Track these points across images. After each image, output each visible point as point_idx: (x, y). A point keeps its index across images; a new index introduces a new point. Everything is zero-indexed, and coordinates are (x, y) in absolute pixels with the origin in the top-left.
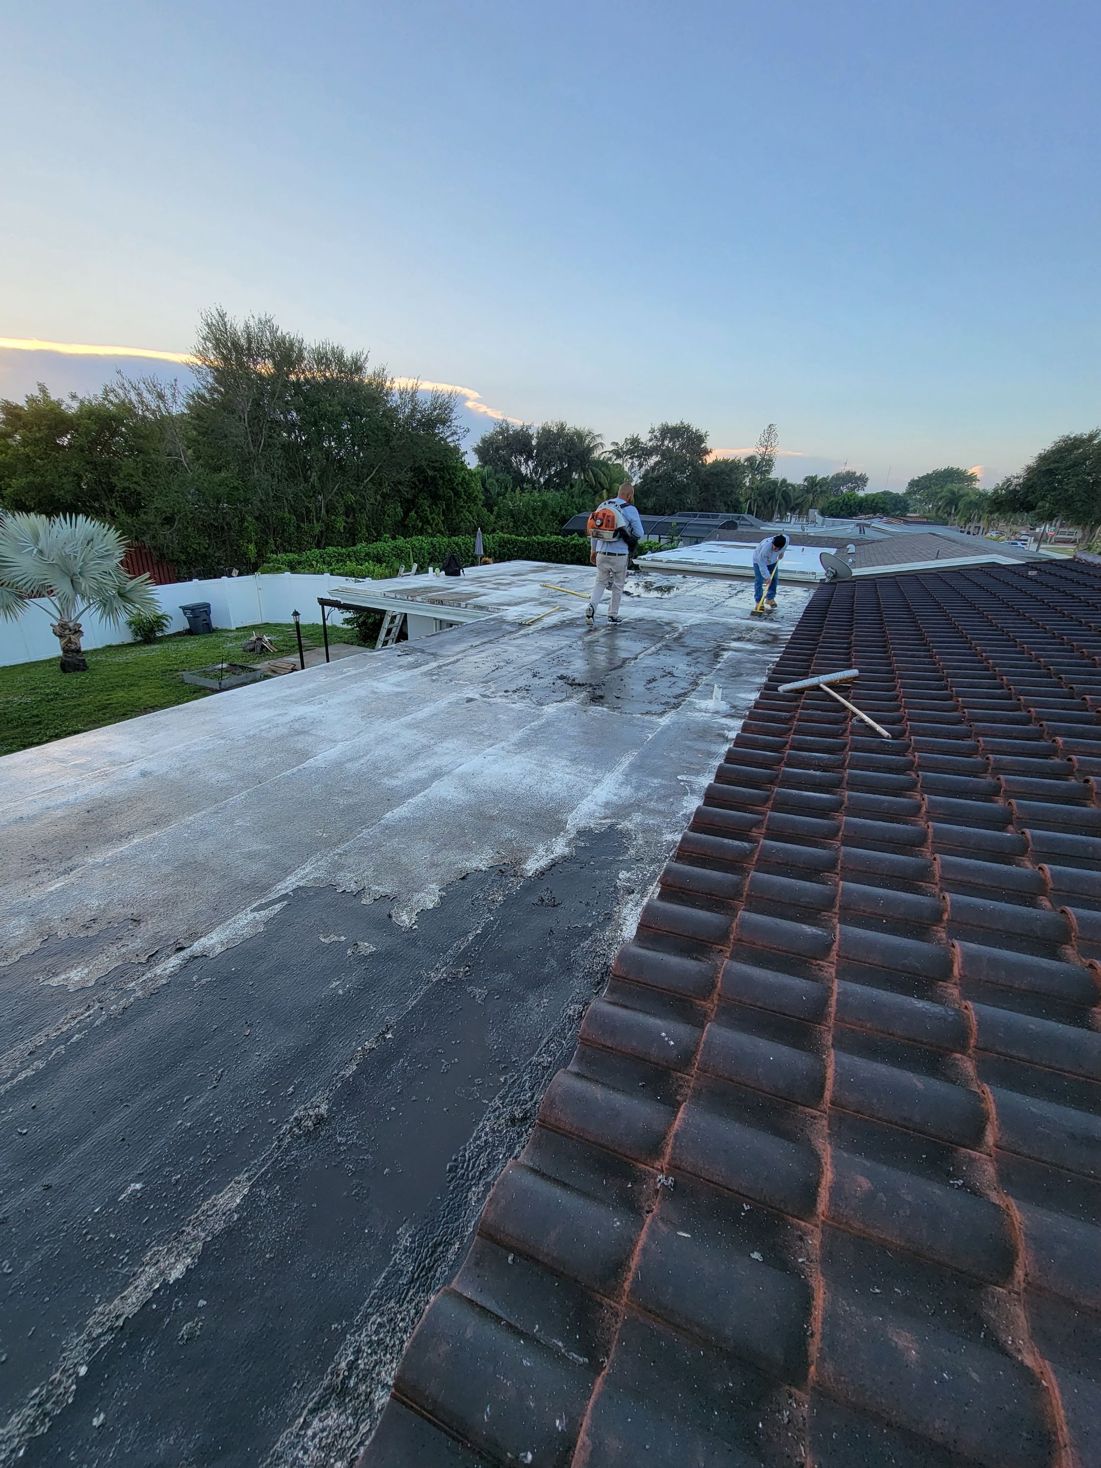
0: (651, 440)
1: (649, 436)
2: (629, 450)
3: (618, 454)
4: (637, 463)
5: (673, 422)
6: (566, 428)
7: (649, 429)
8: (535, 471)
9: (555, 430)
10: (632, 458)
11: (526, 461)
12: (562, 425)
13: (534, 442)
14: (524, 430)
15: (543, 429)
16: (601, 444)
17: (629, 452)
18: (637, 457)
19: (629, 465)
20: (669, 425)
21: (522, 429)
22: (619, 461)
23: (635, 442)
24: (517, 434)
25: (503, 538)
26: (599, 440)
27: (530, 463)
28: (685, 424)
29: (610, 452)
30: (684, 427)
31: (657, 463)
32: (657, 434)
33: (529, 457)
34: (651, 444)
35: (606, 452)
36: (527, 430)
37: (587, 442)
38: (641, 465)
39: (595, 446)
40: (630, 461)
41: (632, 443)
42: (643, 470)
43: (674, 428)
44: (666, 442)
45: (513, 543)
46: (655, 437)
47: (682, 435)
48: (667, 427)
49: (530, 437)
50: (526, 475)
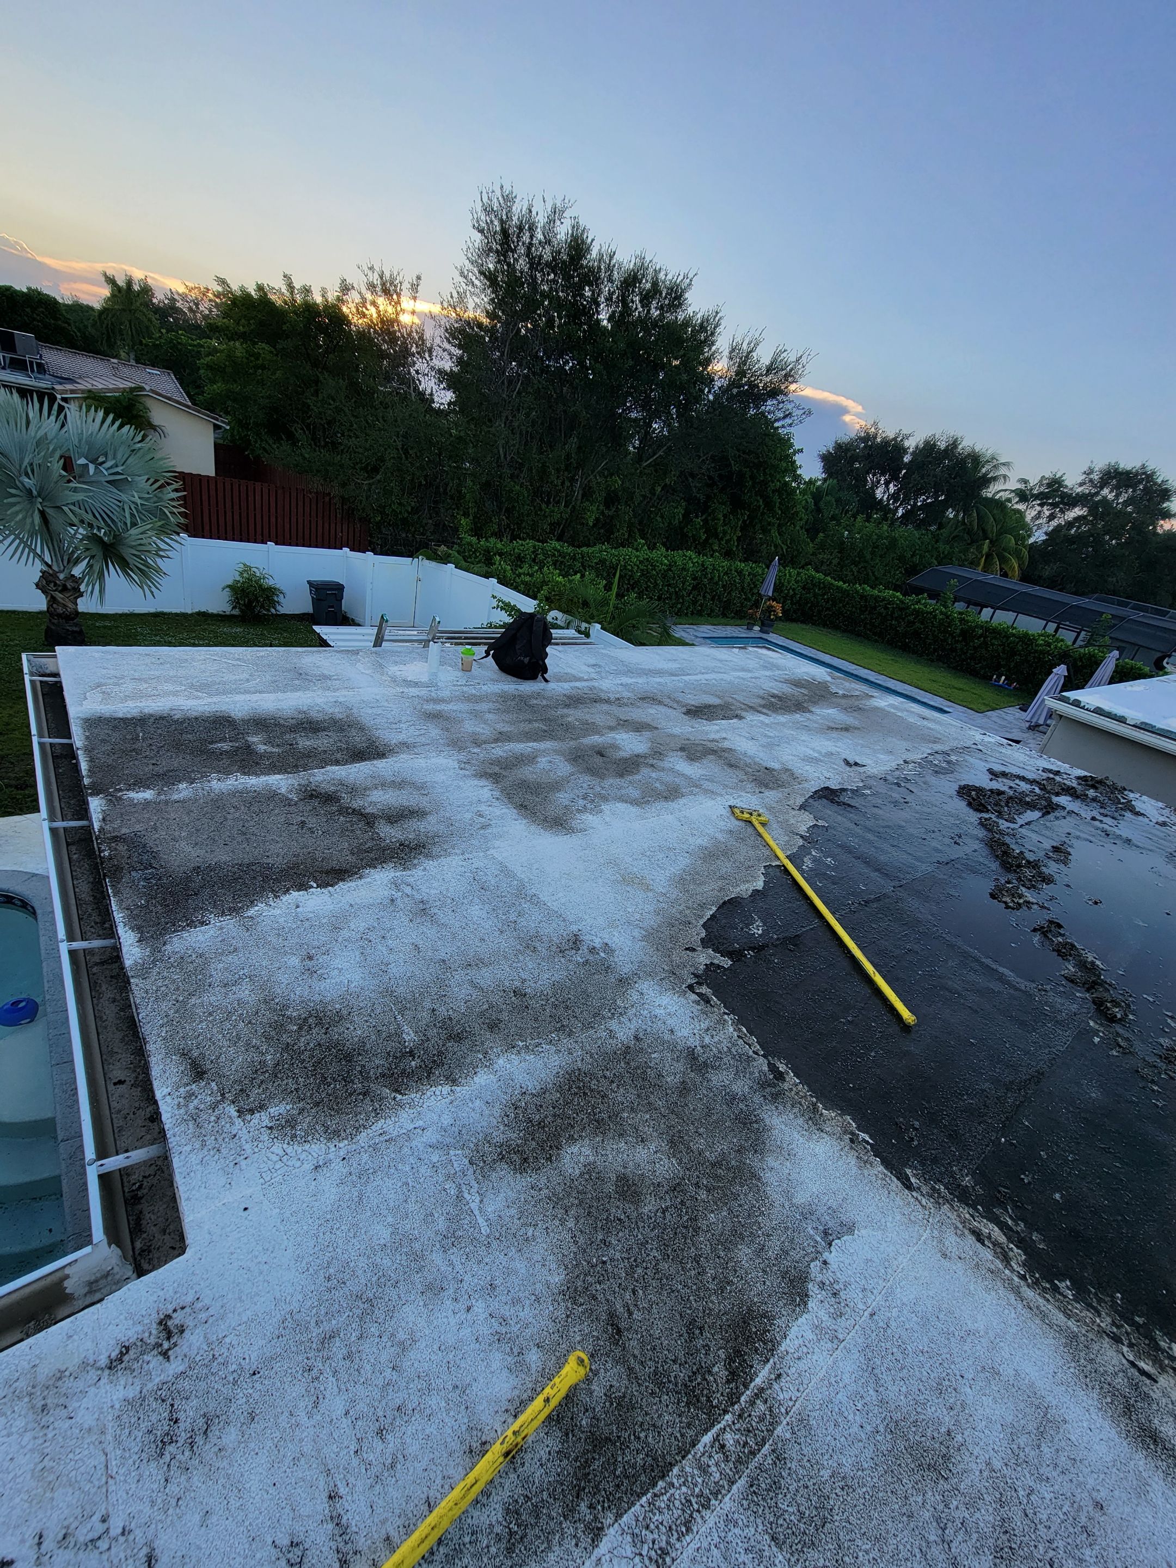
0: (1081, 485)
1: (1081, 478)
2: (1041, 493)
3: (1023, 496)
4: (1047, 513)
5: (1128, 463)
6: (960, 447)
7: (1085, 469)
8: (895, 497)
9: (942, 445)
11: (887, 484)
12: (956, 440)
13: (907, 459)
14: (899, 440)
15: (927, 443)
16: (1005, 477)
17: (1041, 496)
18: (1051, 504)
19: (1034, 513)
20: (1122, 466)
21: (895, 439)
22: (1021, 507)
23: (1055, 484)
24: (886, 443)
25: (814, 578)
26: (1003, 471)
27: (891, 485)
29: (1012, 491)
30: (1144, 473)
31: (1078, 519)
32: (1095, 477)
33: (894, 477)
34: (1079, 490)
35: (1006, 490)
36: (902, 440)
37: (984, 470)
38: (1051, 517)
39: (995, 479)
41: (1049, 485)
42: (1054, 523)
43: (1128, 473)
44: (1105, 491)
45: (825, 587)
46: (1091, 481)
47: (1136, 485)
48: (1116, 470)
49: (905, 451)
50: (882, 499)
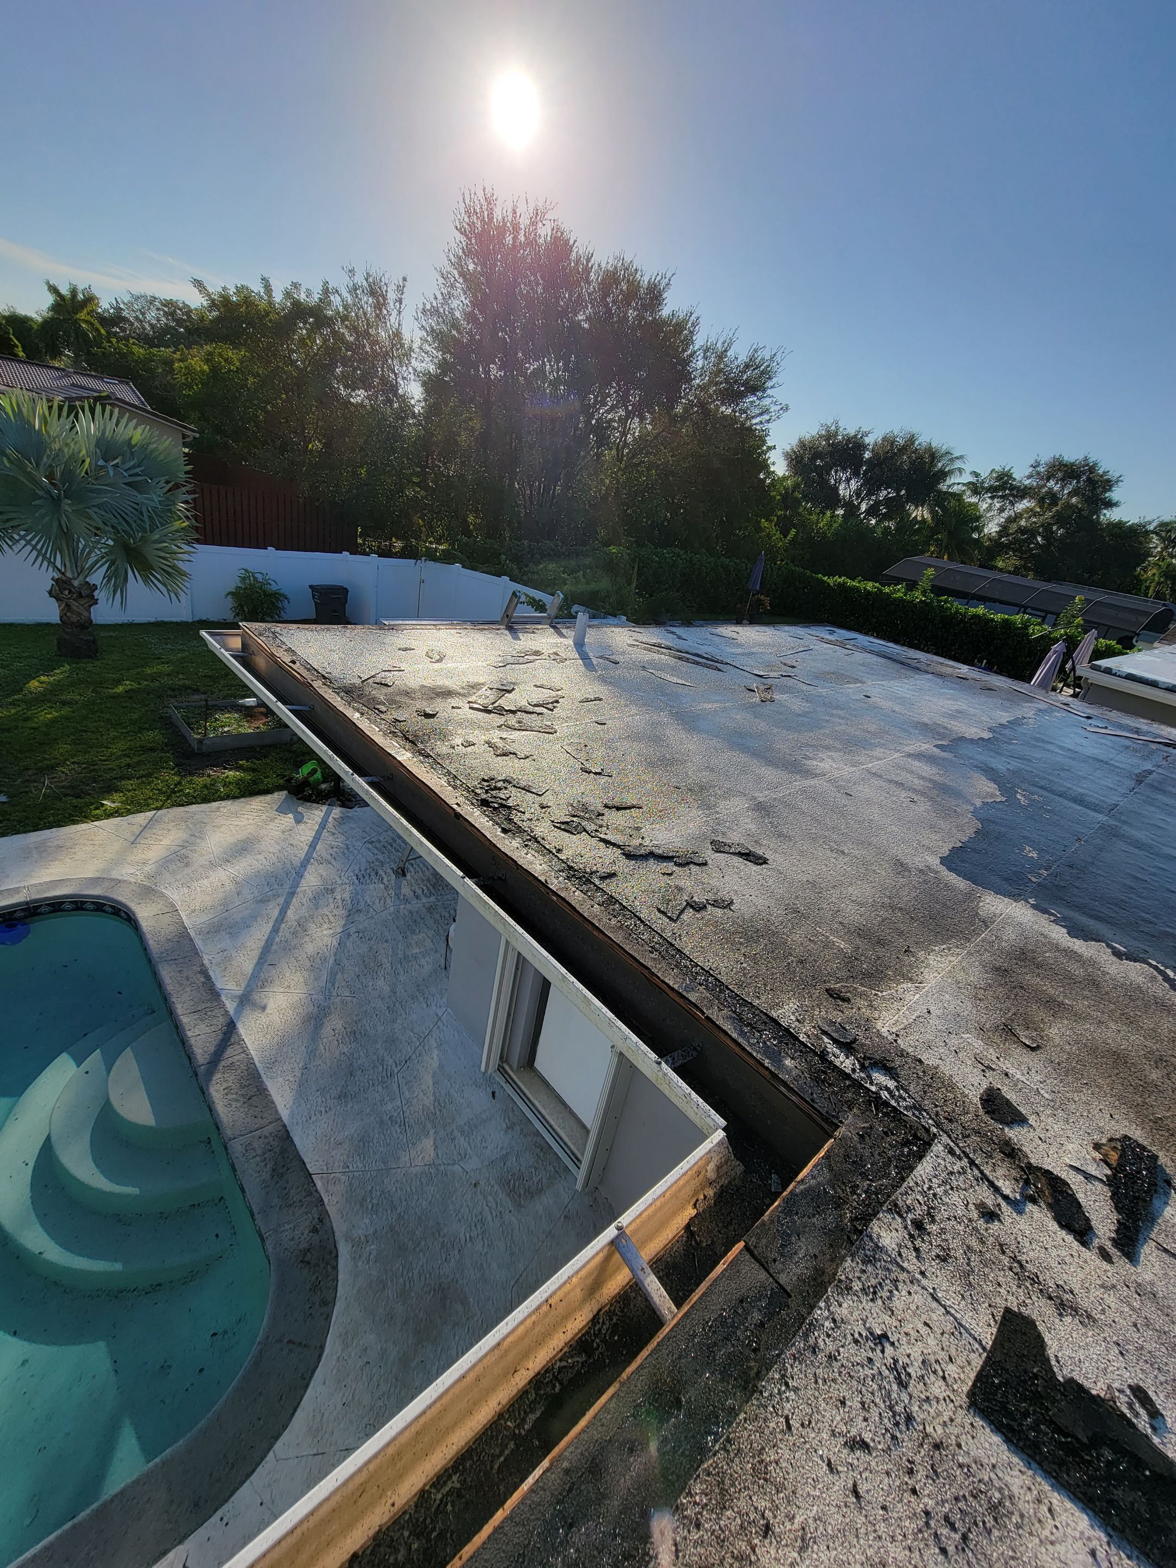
0: (1029, 477)
1: (1029, 470)
5: (1072, 455)
6: (917, 443)
7: (1032, 462)
9: (901, 442)
10: (992, 498)
12: (913, 436)
14: (859, 436)
15: (884, 439)
16: (960, 470)
17: (992, 489)
20: (1066, 459)
21: (855, 436)
22: (974, 499)
23: (1004, 477)
24: (846, 440)
28: (1091, 460)
30: (1087, 465)
31: (1027, 511)
32: (1042, 469)
36: (861, 438)
37: (940, 465)
39: (951, 472)
40: (989, 501)
41: (999, 478)
43: (1073, 464)
46: (1038, 473)
47: (1078, 477)
48: (1061, 463)
49: (865, 447)
50: (845, 496)
